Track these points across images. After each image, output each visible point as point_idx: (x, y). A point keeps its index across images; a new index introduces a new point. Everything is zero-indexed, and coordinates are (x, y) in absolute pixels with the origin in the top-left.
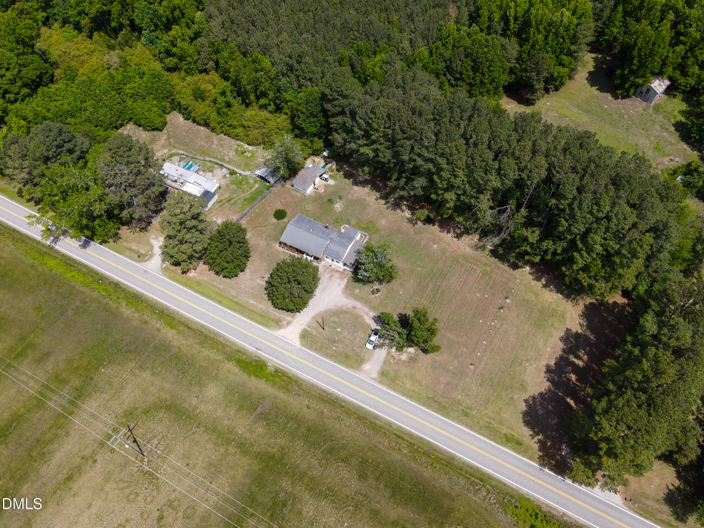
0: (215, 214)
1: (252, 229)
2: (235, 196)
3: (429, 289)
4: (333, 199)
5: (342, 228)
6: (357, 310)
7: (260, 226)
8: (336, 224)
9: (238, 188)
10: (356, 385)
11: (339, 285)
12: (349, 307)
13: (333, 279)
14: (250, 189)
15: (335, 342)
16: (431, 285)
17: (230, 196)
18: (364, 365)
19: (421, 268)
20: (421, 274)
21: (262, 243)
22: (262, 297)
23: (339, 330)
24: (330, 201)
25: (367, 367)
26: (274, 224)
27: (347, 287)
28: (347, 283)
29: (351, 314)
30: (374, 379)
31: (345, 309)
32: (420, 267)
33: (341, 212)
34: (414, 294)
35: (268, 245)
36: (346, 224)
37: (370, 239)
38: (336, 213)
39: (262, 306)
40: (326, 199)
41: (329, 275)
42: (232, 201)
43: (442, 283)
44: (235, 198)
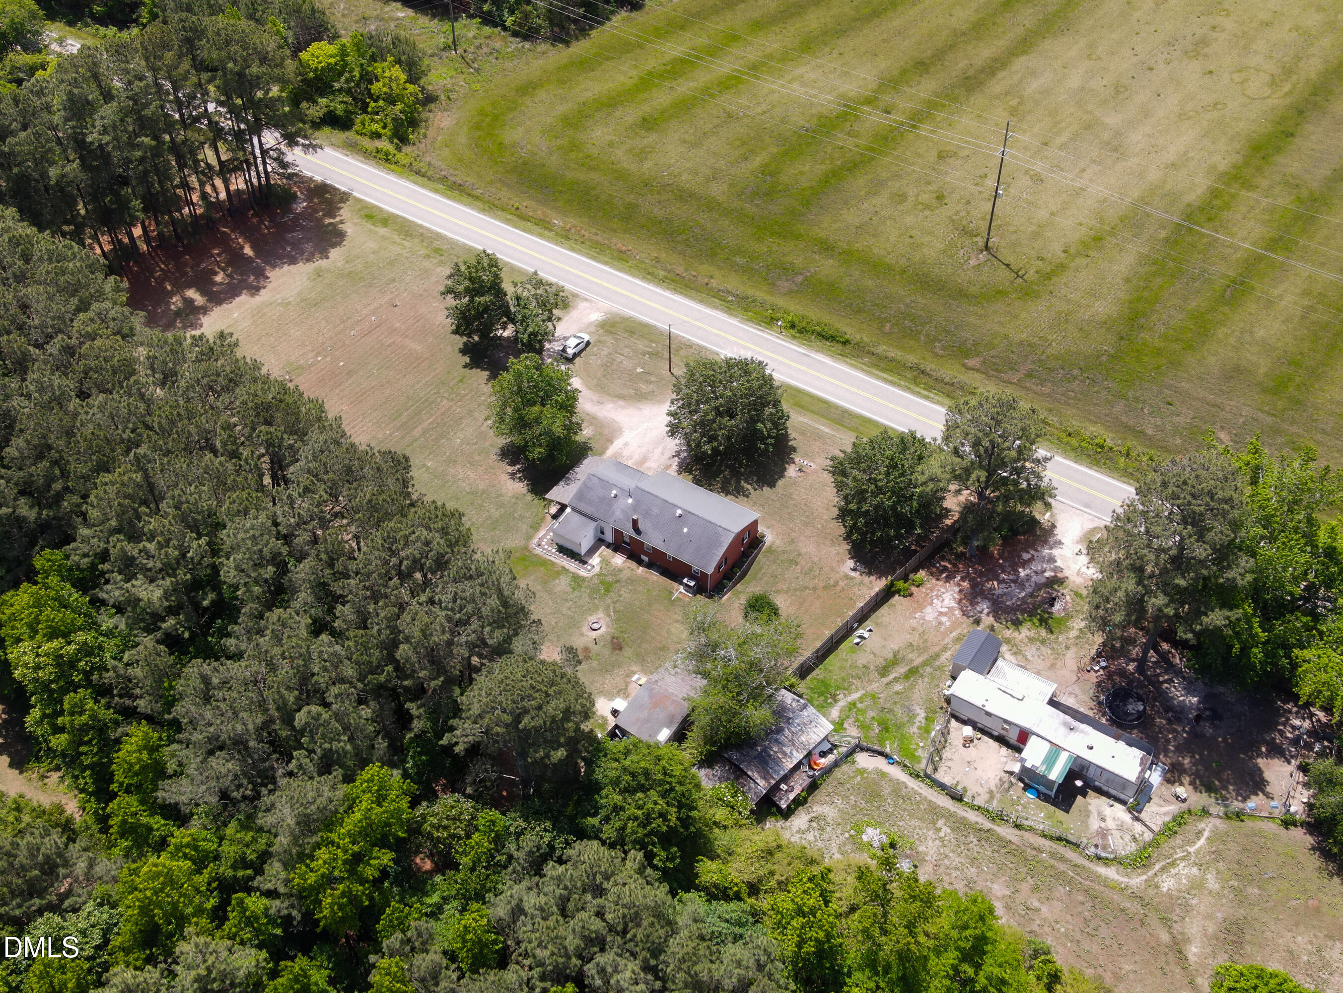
0: (945, 634)
1: (836, 584)
2: (898, 687)
3: (425, 425)
4: (607, 652)
5: (597, 570)
6: (594, 398)
7: (815, 589)
8: (610, 579)
9: (891, 711)
10: (621, 294)
11: (626, 444)
12: (610, 406)
13: (637, 457)
14: (853, 704)
15: (649, 353)
16: (417, 432)
17: (912, 687)
18: (600, 319)
19: (424, 466)
20: (430, 453)
21: (808, 547)
22: (802, 433)
23: (639, 370)
24: (617, 645)
25: (596, 316)
26: (778, 592)
27: (610, 441)
28: (607, 448)
29: (609, 394)
30: (586, 300)
31: (621, 403)
32: (428, 468)
33: (593, 610)
34: (461, 418)
35: (792, 541)
36: (583, 579)
37: (529, 537)
38: (608, 608)
39: (801, 419)
40: (628, 652)
41: (647, 464)
42: (902, 670)
43: (391, 435)
44: (896, 679)
